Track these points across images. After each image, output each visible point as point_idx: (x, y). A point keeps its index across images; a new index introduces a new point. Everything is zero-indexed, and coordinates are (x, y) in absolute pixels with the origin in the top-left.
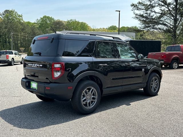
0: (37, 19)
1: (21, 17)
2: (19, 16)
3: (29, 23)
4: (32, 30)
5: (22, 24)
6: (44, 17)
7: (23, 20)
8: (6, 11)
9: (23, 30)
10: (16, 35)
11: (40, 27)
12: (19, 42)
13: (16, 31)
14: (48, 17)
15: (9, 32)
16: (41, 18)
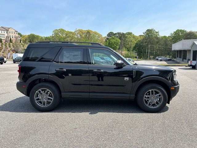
0: (171, 33)
1: (158, 33)
2: (156, 33)
3: (165, 37)
4: (165, 42)
5: (157, 38)
6: (177, 31)
7: (159, 35)
8: (148, 30)
9: (158, 42)
10: (153, 47)
11: (173, 39)
12: (154, 52)
13: (152, 44)
14: (181, 31)
15: (148, 45)
16: (175, 32)
